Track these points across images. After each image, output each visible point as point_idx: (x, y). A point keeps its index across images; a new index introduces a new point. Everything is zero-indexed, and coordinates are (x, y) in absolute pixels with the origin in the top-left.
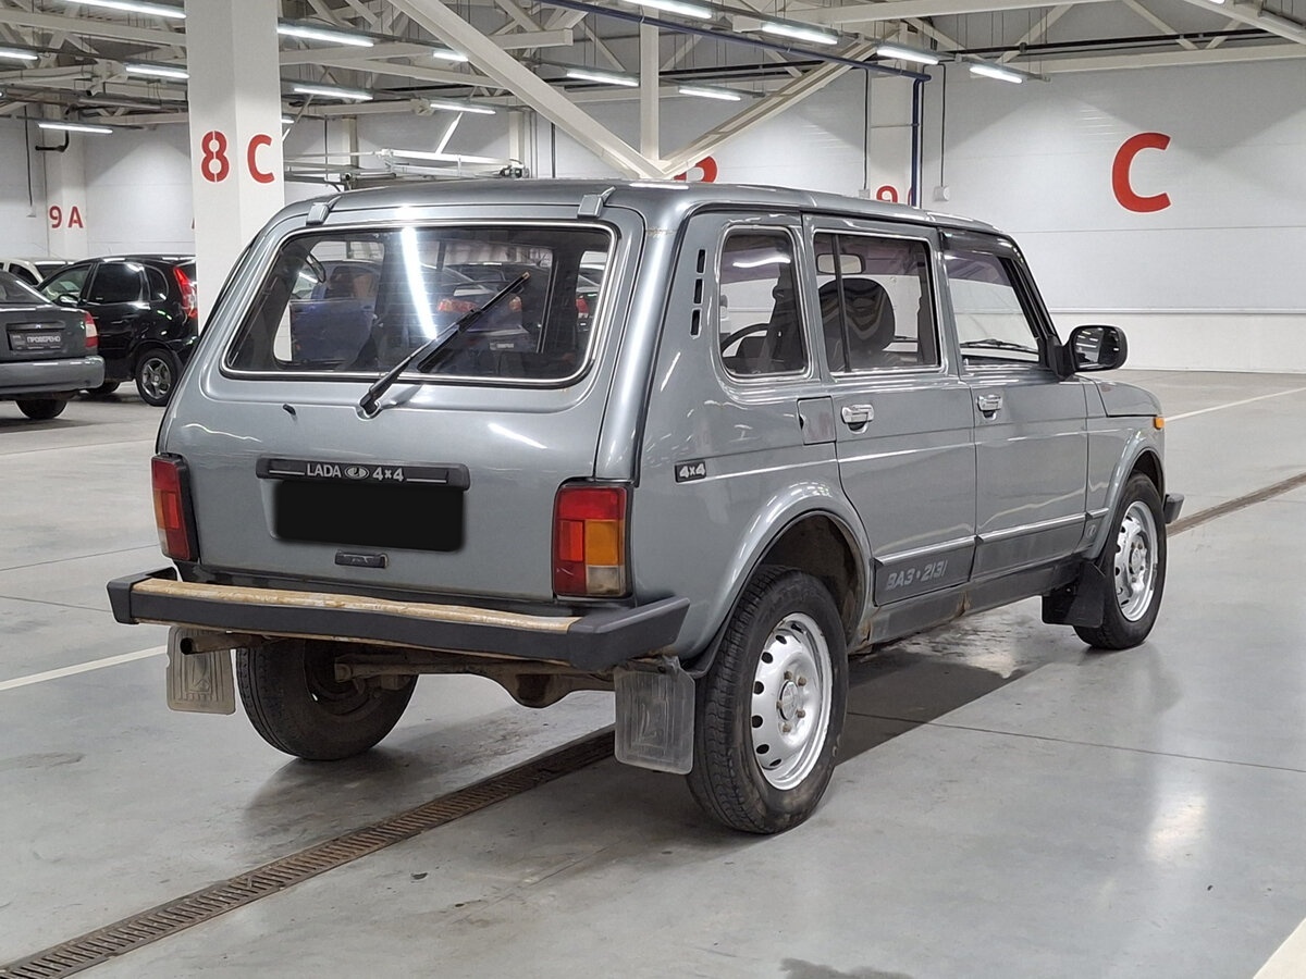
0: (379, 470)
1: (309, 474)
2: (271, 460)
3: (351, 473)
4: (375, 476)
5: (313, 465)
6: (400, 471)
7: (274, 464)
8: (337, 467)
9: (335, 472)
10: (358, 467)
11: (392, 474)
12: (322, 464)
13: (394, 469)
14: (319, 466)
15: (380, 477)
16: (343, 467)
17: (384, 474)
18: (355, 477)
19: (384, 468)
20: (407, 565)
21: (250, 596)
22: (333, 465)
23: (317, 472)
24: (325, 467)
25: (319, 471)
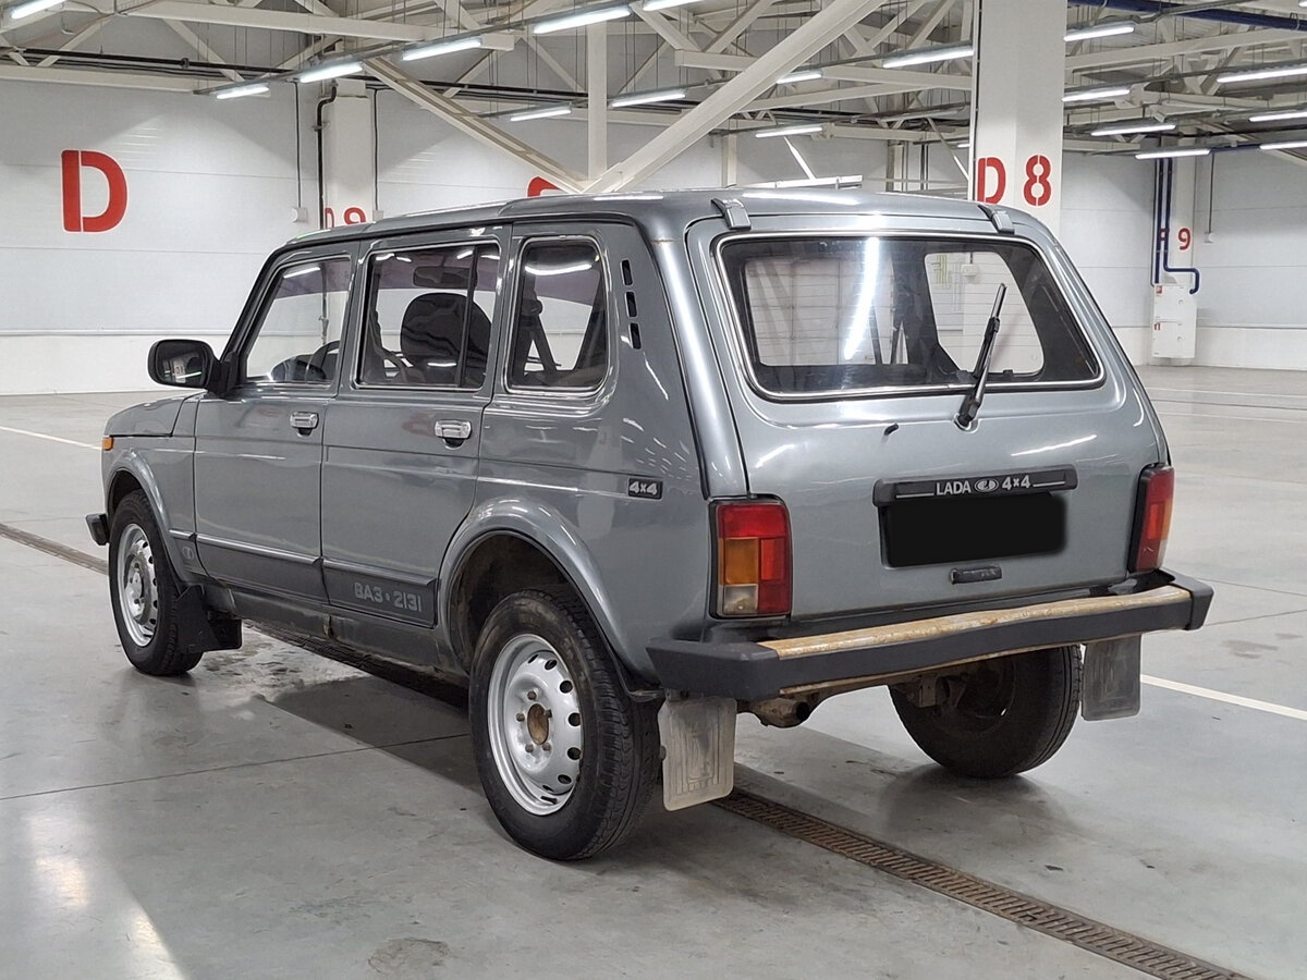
0: (1008, 479)
1: (938, 493)
2: (895, 485)
3: (981, 486)
4: (1004, 486)
5: (943, 483)
6: (1027, 478)
7: (900, 488)
8: (967, 483)
9: (966, 488)
10: (988, 479)
11: (1020, 482)
12: (952, 482)
13: (1021, 477)
14: (949, 484)
15: (1009, 487)
16: (973, 481)
17: (1012, 482)
18: (985, 490)
19: (1013, 477)
20: (1017, 572)
21: (910, 633)
22: (963, 481)
23: (946, 490)
24: (955, 484)
25: (949, 489)
